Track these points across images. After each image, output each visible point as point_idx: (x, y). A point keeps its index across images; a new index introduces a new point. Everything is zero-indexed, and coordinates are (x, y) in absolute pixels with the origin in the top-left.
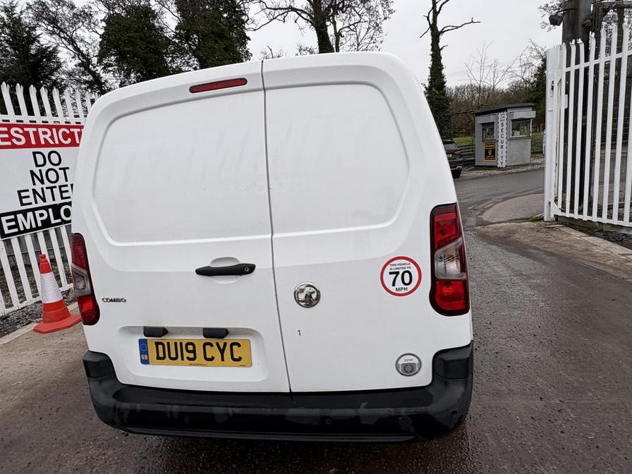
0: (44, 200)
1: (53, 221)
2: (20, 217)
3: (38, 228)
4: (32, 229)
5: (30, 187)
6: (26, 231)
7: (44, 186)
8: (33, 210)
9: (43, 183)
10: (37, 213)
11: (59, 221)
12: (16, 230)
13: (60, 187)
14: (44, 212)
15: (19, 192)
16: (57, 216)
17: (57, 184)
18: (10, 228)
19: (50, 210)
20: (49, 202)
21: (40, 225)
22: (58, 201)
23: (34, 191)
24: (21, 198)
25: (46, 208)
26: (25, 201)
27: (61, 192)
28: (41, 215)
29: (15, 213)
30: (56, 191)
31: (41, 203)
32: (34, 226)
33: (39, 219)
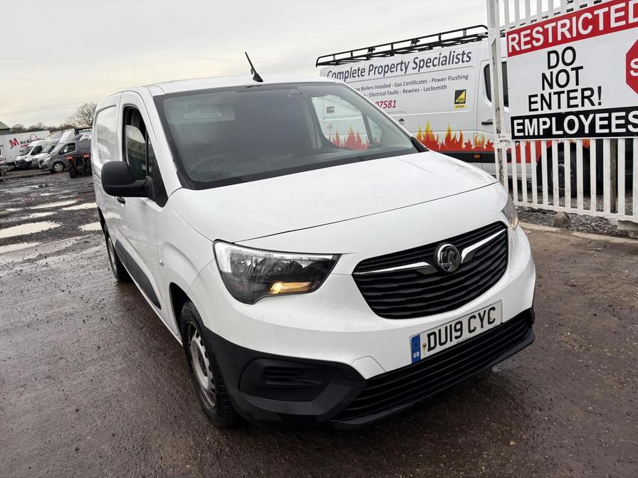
0: (550, 107)
1: (555, 132)
2: (527, 121)
3: (539, 136)
4: (534, 137)
5: (539, 92)
6: (529, 137)
7: (552, 91)
8: (538, 117)
9: (551, 87)
10: (541, 120)
11: (561, 132)
13: (569, 92)
14: (547, 120)
15: (530, 97)
16: (560, 127)
17: (565, 89)
19: (554, 119)
20: (555, 110)
21: (541, 133)
22: (564, 109)
23: (542, 96)
24: (531, 103)
25: (549, 116)
26: (533, 106)
27: (569, 99)
28: (545, 123)
29: (523, 118)
30: (564, 97)
31: (546, 111)
32: (536, 134)
33: (542, 127)
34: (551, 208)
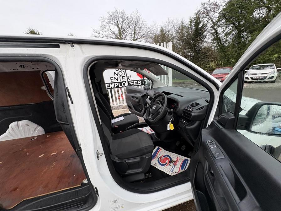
0: (117, 80)
1: (119, 86)
2: (110, 84)
3: (115, 88)
4: (113, 88)
5: (114, 77)
6: (112, 88)
7: (118, 76)
8: (114, 83)
9: (117, 75)
11: (122, 86)
12: (109, 88)
13: (123, 77)
14: (117, 84)
15: (111, 78)
16: (121, 85)
17: (122, 76)
18: (108, 87)
19: (119, 83)
20: (119, 81)
21: (116, 87)
22: (122, 81)
23: (115, 78)
24: (111, 79)
26: (112, 80)
27: (123, 78)
28: (116, 84)
29: (109, 83)
30: (121, 78)
31: (116, 81)
32: (114, 87)
33: (116, 86)
34: (120, 105)
